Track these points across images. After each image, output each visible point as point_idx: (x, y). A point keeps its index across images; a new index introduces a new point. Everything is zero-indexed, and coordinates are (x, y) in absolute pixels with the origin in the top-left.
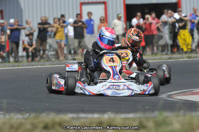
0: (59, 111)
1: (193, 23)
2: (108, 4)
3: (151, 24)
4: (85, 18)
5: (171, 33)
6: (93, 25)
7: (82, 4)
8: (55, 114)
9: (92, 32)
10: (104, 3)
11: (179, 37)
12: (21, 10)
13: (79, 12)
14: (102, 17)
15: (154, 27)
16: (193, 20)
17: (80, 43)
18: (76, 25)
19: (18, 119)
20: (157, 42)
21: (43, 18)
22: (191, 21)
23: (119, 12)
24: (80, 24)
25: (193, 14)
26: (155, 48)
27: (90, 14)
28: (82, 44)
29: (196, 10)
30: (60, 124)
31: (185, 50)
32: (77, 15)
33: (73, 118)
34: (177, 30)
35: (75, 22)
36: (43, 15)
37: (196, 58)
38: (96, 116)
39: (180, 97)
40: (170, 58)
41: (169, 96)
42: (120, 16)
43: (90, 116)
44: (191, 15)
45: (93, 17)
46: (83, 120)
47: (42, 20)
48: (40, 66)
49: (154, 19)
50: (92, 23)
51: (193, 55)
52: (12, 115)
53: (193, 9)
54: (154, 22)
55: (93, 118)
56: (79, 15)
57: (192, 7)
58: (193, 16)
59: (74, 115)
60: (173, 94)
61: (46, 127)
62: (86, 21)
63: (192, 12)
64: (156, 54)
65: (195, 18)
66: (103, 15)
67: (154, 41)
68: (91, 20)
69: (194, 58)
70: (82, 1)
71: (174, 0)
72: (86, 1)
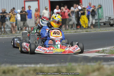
0: (12, 63)
1: (89, 11)
3: (64, 12)
4: (27, 9)
5: (76, 17)
8: (10, 65)
9: (31, 17)
10: (38, 1)
11: (80, 20)
13: (23, 6)
14: (37, 8)
15: (66, 14)
16: (89, 10)
17: (24, 23)
18: (22, 13)
20: (68, 23)
21: (3, 10)
22: (88, 10)
23: (46, 6)
24: (24, 13)
25: (89, 6)
26: (67, 26)
27: (29, 7)
28: (25, 24)
29: (91, 4)
30: (13, 71)
31: (84, 27)
32: (22, 7)
33: (20, 67)
34: (80, 16)
35: (21, 12)
36: (3, 8)
37: (91, 31)
38: (33, 66)
40: (76, 32)
42: (47, 8)
43: (29, 66)
44: (88, 7)
45: (31, 9)
46: (25, 68)
47: (2, 10)
49: (66, 9)
50: (31, 12)
51: (89, 30)
53: (89, 3)
54: (67, 11)
55: (31, 67)
56: (24, 8)
57: (88, 2)
58: (89, 8)
59: (21, 66)
61: (4, 72)
62: (27, 11)
63: (88, 5)
64: (68, 30)
65: (90, 9)
66: (37, 7)
67: (67, 22)
68: (30, 10)
69: (89, 31)
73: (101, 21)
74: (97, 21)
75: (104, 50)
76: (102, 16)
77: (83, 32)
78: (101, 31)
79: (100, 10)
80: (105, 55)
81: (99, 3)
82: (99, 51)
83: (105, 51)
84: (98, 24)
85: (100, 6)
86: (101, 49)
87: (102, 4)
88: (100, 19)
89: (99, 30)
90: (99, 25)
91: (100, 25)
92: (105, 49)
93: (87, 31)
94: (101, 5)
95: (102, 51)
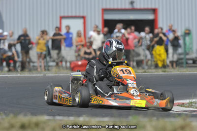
2: (86, 19)
4: (64, 31)
6: (71, 38)
7: (61, 18)
10: (84, 18)
12: (3, 23)
13: (58, 25)
27: (68, 27)
44: (167, 31)
48: (19, 75)
50: (71, 36)
66: (81, 29)
70: (62, 15)
71: (151, 17)
72: (66, 15)
73: (188, 57)
74: (182, 56)
75: (191, 103)
76: (191, 49)
78: (188, 73)
79: (187, 38)
80: (194, 111)
81: (187, 26)
82: (183, 104)
83: (193, 105)
84: (184, 61)
85: (187, 32)
86: (187, 101)
87: (191, 28)
88: (187, 54)
89: (185, 70)
90: (185, 63)
91: (187, 63)
92: (194, 100)
94: (189, 30)
95: (189, 103)
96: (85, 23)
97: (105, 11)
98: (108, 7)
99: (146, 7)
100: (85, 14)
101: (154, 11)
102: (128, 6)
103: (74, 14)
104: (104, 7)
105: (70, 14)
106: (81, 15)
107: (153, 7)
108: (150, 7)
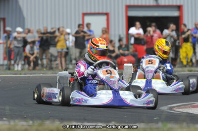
0: (62, 119)
2: (110, 15)
3: (152, 37)
7: (84, 14)
10: (107, 14)
11: (181, 51)
12: (24, 18)
13: (81, 23)
14: (104, 28)
16: (194, 35)
17: (81, 53)
18: (78, 35)
19: (23, 125)
24: (82, 34)
31: (185, 63)
32: (79, 26)
35: (77, 32)
36: (45, 25)
39: (181, 110)
41: (171, 108)
48: (41, 75)
51: (193, 69)
52: (17, 121)
56: (82, 26)
58: (195, 31)
60: (174, 107)
63: (194, 26)
66: (105, 26)
69: (195, 71)
70: (85, 12)
71: (176, 14)
72: (89, 11)
77: (183, 71)
93: (191, 71)
96: (108, 20)
97: (128, 7)
98: (132, 4)
99: (171, 4)
100: (108, 11)
101: (179, 8)
102: (152, 3)
103: (97, 11)
104: (128, 4)
105: (93, 11)
106: (105, 11)
107: (178, 4)
108: (175, 4)
